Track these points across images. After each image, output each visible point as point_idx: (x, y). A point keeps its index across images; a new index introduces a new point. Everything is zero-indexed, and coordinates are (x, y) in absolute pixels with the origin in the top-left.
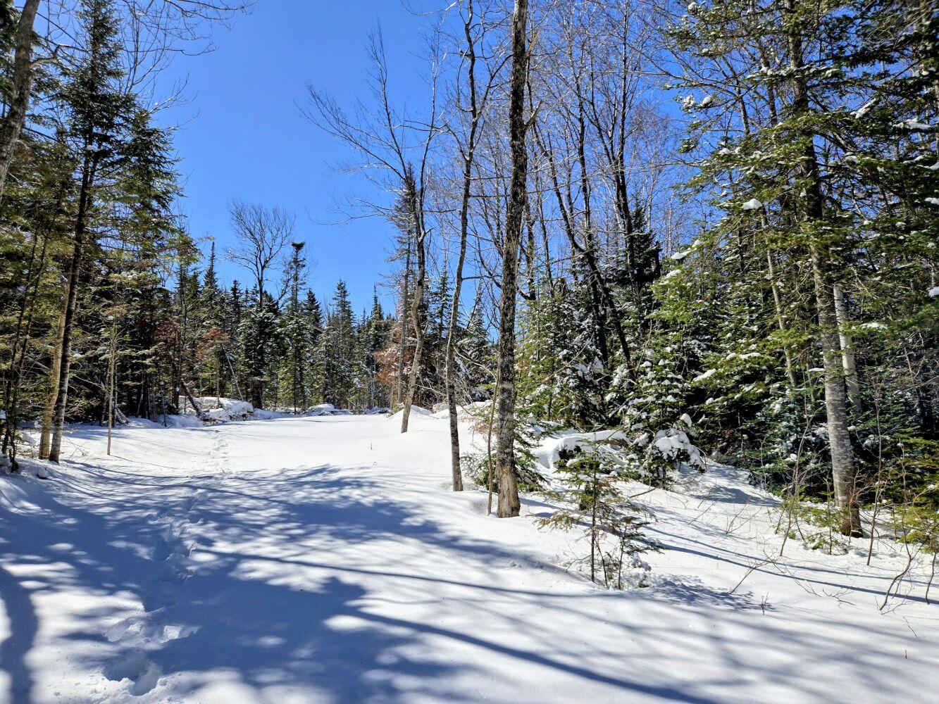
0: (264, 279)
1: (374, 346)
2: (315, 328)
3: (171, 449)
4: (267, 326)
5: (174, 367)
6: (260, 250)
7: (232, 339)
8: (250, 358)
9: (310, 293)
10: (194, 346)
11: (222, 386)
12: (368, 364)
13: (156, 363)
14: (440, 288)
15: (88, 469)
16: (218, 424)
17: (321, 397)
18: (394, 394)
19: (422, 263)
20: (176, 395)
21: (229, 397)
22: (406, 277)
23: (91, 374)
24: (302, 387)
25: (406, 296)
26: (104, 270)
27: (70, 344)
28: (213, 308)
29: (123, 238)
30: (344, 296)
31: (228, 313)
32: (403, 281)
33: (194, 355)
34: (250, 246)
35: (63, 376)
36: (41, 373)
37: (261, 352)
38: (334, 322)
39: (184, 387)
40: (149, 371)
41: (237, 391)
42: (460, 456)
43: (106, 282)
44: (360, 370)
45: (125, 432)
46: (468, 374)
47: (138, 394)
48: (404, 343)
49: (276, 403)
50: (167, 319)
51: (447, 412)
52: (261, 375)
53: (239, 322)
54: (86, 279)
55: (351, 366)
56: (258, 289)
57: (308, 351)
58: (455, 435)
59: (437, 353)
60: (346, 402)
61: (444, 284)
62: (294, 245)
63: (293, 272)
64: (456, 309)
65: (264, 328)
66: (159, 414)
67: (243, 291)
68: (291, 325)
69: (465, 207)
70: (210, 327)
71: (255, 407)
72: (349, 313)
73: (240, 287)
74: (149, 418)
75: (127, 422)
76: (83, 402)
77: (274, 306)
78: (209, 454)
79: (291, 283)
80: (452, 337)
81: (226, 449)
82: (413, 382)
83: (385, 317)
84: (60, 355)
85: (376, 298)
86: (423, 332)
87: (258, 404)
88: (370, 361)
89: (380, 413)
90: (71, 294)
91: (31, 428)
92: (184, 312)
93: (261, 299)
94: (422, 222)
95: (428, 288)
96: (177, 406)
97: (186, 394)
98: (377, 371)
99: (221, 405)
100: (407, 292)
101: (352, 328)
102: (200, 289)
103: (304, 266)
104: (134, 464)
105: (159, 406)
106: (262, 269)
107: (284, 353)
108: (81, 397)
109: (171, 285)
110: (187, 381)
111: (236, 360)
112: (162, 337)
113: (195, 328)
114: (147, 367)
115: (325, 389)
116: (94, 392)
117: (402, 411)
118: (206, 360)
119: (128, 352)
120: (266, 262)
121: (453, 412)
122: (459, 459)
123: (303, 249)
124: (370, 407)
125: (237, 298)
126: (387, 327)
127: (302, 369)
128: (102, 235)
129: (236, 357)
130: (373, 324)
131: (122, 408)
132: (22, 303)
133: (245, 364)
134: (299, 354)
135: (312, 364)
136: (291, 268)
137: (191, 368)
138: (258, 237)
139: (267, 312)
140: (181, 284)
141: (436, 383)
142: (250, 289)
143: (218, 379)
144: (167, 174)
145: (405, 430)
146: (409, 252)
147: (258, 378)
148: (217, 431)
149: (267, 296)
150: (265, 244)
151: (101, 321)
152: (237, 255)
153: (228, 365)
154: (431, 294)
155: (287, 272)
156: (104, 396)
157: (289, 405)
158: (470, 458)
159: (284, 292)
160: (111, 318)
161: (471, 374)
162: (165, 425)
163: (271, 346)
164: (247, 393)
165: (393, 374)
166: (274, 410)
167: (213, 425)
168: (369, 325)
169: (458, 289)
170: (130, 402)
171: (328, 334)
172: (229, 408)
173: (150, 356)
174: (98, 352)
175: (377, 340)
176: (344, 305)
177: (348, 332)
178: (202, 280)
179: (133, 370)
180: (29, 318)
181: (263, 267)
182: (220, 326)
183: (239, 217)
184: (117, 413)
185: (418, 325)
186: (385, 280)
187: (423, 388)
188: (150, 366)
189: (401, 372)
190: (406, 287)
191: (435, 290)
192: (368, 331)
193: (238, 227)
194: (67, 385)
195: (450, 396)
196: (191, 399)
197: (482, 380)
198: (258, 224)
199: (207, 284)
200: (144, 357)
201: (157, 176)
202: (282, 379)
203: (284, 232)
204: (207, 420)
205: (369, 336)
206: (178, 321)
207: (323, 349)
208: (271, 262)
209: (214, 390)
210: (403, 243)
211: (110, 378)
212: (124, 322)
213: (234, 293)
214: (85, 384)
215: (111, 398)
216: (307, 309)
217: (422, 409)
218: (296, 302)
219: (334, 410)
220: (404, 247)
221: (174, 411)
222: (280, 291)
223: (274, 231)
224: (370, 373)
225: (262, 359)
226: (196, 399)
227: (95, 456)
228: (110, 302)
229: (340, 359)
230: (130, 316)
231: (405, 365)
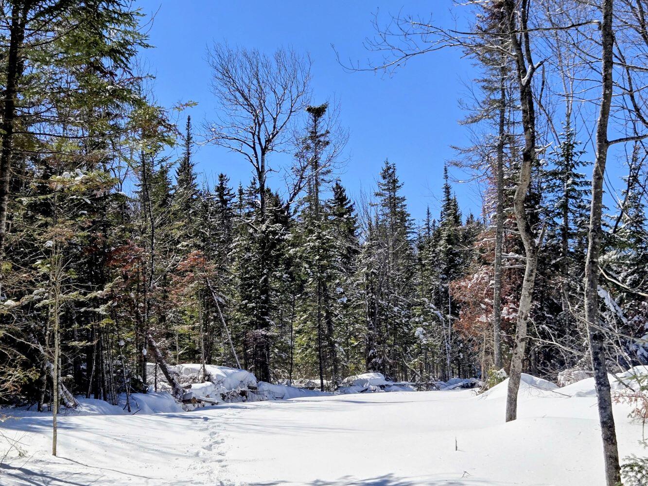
0: (266, 169)
1: (447, 272)
2: (347, 245)
3: (143, 448)
4: (273, 246)
5: (138, 317)
6: (259, 122)
7: (221, 269)
8: (249, 298)
9: (338, 187)
10: (165, 283)
11: (210, 347)
12: (438, 304)
13: (113, 313)
14: (560, 163)
15: (28, 477)
16: (204, 408)
17: (363, 362)
18: (487, 353)
19: (529, 120)
20: (143, 361)
21: (220, 364)
22: (501, 147)
23: (27, 330)
24: (332, 344)
25: (502, 182)
26: (38, 171)
28: (191, 221)
29: (63, 120)
30: (394, 189)
31: (214, 229)
32: (495, 156)
33: (165, 297)
34: (244, 117)
37: (266, 288)
38: (378, 233)
39: (152, 348)
40: (103, 323)
41: (231, 353)
42: (621, 463)
44: (425, 313)
45: (74, 420)
46: (620, 314)
47: (89, 361)
48: (499, 264)
49: (290, 372)
50: (126, 243)
51: (591, 383)
52: (266, 325)
53: (230, 240)
55: (409, 306)
56: (258, 186)
57: (338, 285)
58: (608, 425)
59: (560, 278)
60: (404, 369)
61: (568, 156)
62: (309, 110)
63: (310, 155)
64: (598, 197)
65: (269, 249)
66: (119, 391)
67: (235, 191)
68: (311, 242)
69: (608, 16)
70: (188, 252)
71: (259, 379)
72: (403, 216)
73: (228, 185)
74: (105, 399)
75: (76, 405)
77: (282, 212)
78: (197, 454)
79: (308, 172)
80: (593, 248)
81: (222, 448)
82: (522, 331)
83: (464, 220)
85: (447, 189)
86: (537, 241)
87: (264, 376)
88: (442, 298)
89: (464, 387)
92: (149, 230)
93: (263, 202)
94: (528, 50)
95: (539, 164)
96: (145, 379)
97: (158, 360)
98: (453, 313)
99: (207, 377)
100: (502, 174)
101: (408, 243)
102: (172, 192)
103: (327, 143)
104: (89, 470)
105: (119, 379)
106: (263, 154)
107: (300, 288)
108: (15, 367)
109: (131, 188)
110: (157, 338)
111: (229, 302)
112: (119, 270)
113: (166, 253)
114: (100, 317)
115: (369, 348)
116: (33, 359)
117: (505, 384)
118: (185, 304)
119: (73, 295)
120: (269, 141)
121: (603, 385)
122: (618, 468)
123: (325, 116)
124: (444, 378)
125: (224, 202)
126: (468, 238)
127: (329, 314)
128: (38, 118)
129: (228, 298)
130: (444, 234)
131: (68, 384)
133: (243, 309)
134: (325, 289)
135: (346, 306)
136: (308, 148)
137: (163, 319)
138: (254, 101)
139: (273, 222)
140: (144, 185)
141: (561, 333)
142: (246, 187)
143: (203, 334)
144: (126, 15)
145: (512, 416)
146: (503, 103)
147: (262, 332)
148: (206, 419)
149: (271, 195)
150: (265, 112)
151: (37, 249)
152: (225, 133)
153: (217, 311)
154: (546, 175)
155: (300, 155)
156: (44, 364)
157: (311, 375)
158: (641, 467)
159: (298, 189)
160: (50, 243)
161: (625, 316)
162: (129, 409)
163: (280, 278)
164: (246, 357)
165: (483, 318)
166: (289, 385)
167: (198, 409)
168: (438, 236)
169: (602, 161)
170: (78, 374)
171: (370, 254)
172: (221, 382)
173: (105, 301)
174: (35, 296)
175: (452, 261)
176: (393, 203)
177: (402, 251)
178: (173, 176)
179: (80, 323)
182: (203, 249)
183: (226, 75)
184: (61, 392)
185: (527, 230)
186: (463, 155)
187: (539, 342)
188: (104, 317)
189: (498, 315)
190: (501, 165)
191: (552, 167)
192: (435, 246)
193: (225, 90)
195: (596, 354)
196: (164, 368)
198: (255, 82)
199: (181, 182)
200: (97, 302)
201: (112, 20)
202: (299, 332)
203: (294, 90)
204: (189, 401)
205: (437, 255)
206: (142, 244)
207: (362, 280)
208: (276, 140)
209: (197, 352)
210: (493, 90)
211: (52, 337)
212: (68, 249)
213: (221, 196)
214: (22, 348)
215: (54, 369)
216: (334, 214)
217: (538, 380)
218: (317, 204)
219: (385, 383)
220: (492, 97)
221: (139, 387)
222: (292, 187)
223: (280, 91)
224: (441, 318)
225: (267, 301)
226: (171, 368)
227: (37, 457)
228: (49, 219)
229: (391, 296)
230: (75, 240)
231: (504, 302)
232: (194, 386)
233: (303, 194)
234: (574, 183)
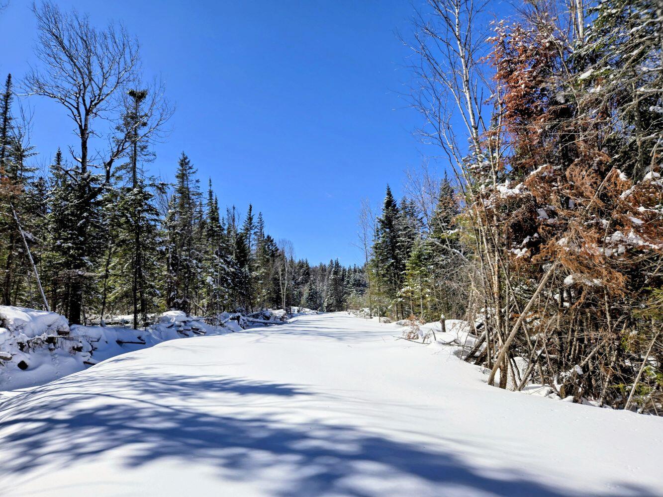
0: (89, 129)
41: (39, 292)
52: (82, 266)
62: (132, 93)
106: (87, 115)
120: (94, 105)
123: (148, 100)
133: (55, 249)
147: (79, 272)
164: (57, 298)
181: (88, 112)
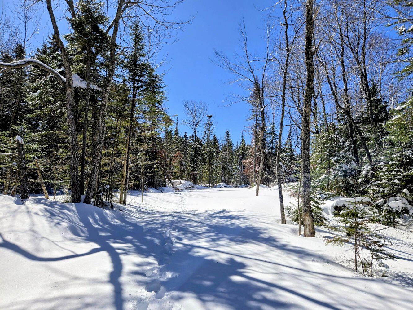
1: (242, 158)
2: (217, 151)
3: (163, 201)
4: (198, 151)
5: (164, 168)
6: (195, 119)
7: (185, 156)
8: (192, 164)
9: (215, 136)
10: (171, 159)
11: (182, 176)
12: (240, 166)
13: (158, 167)
14: (271, 131)
15: (136, 208)
16: (180, 191)
17: (220, 180)
18: (252, 178)
19: (263, 120)
20: (165, 179)
21: (184, 180)
22: (256, 127)
23: (136, 171)
24: (212, 176)
25: (256, 135)
26: (140, 131)
27: (129, 160)
28: (177, 144)
29: (145, 118)
30: (229, 137)
31: (183, 146)
32: (254, 129)
33: (171, 163)
34: (191, 118)
35: (127, 172)
36: (120, 171)
37: (196, 161)
38: (225, 148)
39: (167, 176)
40: (155, 170)
41: (187, 177)
42: (284, 207)
43: (140, 136)
44: (236, 168)
45: (147, 193)
46: (285, 169)
47: (152, 179)
48: (255, 156)
49: (202, 182)
50: (161, 149)
51: (277, 187)
52: (196, 170)
53: (187, 149)
54: (134, 135)
55: (232, 166)
56: (194, 135)
57: (214, 161)
58: (281, 198)
59: (270, 160)
60: (230, 182)
61: (273, 129)
62: (208, 116)
63: (208, 128)
64: (280, 140)
65: (197, 151)
66: (159, 186)
67: (189, 137)
68: (208, 150)
69: (284, 93)
70: (177, 152)
71: (194, 184)
72: (231, 143)
73: (187, 135)
74: (156, 188)
75: (148, 190)
76: (133, 182)
77: (200, 142)
78: (178, 203)
79: (207, 132)
80: (279, 153)
81: (184, 201)
82: (260, 173)
83: (246, 145)
84: (126, 165)
85: (243, 137)
86: (264, 151)
87: (195, 183)
88: (240, 164)
89: (245, 187)
90: (129, 141)
91: (117, 191)
92: (167, 146)
93: (195, 139)
94: (263, 102)
95: (266, 131)
97: (169, 179)
98: (243, 168)
99: (181, 183)
100: (256, 133)
101: (232, 150)
102: (173, 137)
103: (212, 125)
104: (151, 206)
107: (205, 162)
109: (162, 135)
110: (169, 173)
111: (187, 165)
112: (160, 156)
113: (171, 152)
115: (222, 177)
116: (137, 179)
117: (256, 186)
118: (176, 165)
119: (148, 162)
120: (197, 124)
121: (280, 188)
122: (283, 209)
123: (212, 118)
124: (241, 185)
125: (186, 139)
126: (247, 149)
127: (212, 168)
128: (139, 118)
129: (187, 163)
130: (241, 148)
131: (146, 184)
132: (113, 145)
134: (211, 162)
135: (216, 166)
136: (207, 126)
137: (170, 169)
138: (194, 114)
139: (198, 145)
140: (166, 135)
141: (270, 174)
142: (191, 135)
143: (180, 173)
144: (161, 92)
145: (257, 195)
146: (257, 115)
147: (195, 172)
148: (180, 194)
149: (198, 138)
150: (197, 117)
151: (138, 151)
152: (186, 122)
153: (184, 167)
154: (267, 134)
155: (205, 128)
156: (140, 180)
157: (207, 183)
158: (289, 209)
159: (204, 136)
160: (142, 149)
161: (287, 170)
162: (162, 191)
163: (200, 159)
164: (191, 178)
165: (251, 170)
166: (201, 186)
167: (179, 191)
169: (281, 131)
170: (149, 182)
171: (222, 153)
172: (184, 185)
173: (155, 164)
174: (138, 162)
175: (243, 155)
176: (229, 141)
177: (230, 152)
178: (173, 133)
179: (150, 170)
180: (115, 151)
181: (196, 127)
182: (180, 151)
183: (187, 107)
184: (144, 186)
185: (262, 148)
186: (246, 128)
187: (265, 176)
188: (155, 168)
189: (254, 169)
190: (256, 131)
191: (269, 132)
192: (239, 151)
193: (186, 111)
194: (128, 175)
195: (279, 180)
196: (170, 181)
197: (292, 172)
198: (194, 109)
199: (175, 134)
200: (154, 164)
201: (158, 93)
202: (204, 172)
203: (204, 111)
204: (176, 189)
205: (239, 153)
206: (165, 150)
207: (220, 159)
208: (199, 124)
209: (179, 177)
210: (254, 112)
211: (142, 173)
212: (146, 151)
213: (185, 138)
214: (134, 175)
215: (143, 181)
216: (213, 143)
217: (264, 186)
218: (209, 140)
219: (226, 186)
220: (254, 114)
221: (164, 185)
222: (203, 136)
223: (200, 111)
224: (240, 170)
225: (196, 164)
226: (172, 181)
227: (138, 203)
228: (142, 143)
229: (228, 164)
230: (148, 148)
231: (256, 166)
232: (178, 185)
233: (206, 138)
234: (274, 136)
